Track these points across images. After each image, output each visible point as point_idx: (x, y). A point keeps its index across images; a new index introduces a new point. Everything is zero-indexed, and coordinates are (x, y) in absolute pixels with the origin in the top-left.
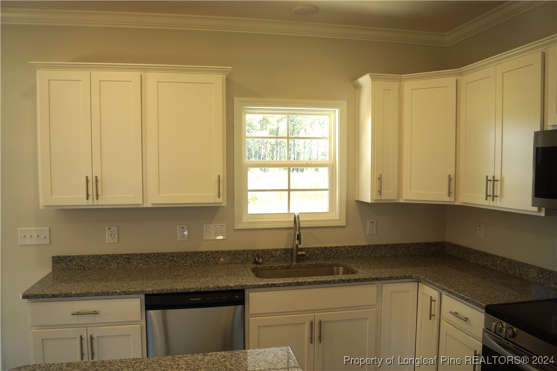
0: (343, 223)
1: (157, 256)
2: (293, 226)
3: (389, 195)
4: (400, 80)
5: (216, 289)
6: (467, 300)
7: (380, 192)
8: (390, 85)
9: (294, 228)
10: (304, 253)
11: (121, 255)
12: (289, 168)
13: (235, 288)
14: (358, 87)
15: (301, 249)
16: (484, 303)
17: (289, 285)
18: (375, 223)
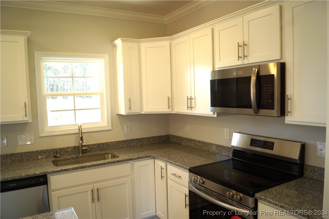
0: (110, 128)
2: (78, 132)
3: (136, 110)
4: (139, 42)
5: (27, 177)
6: (179, 166)
7: (130, 108)
8: (133, 45)
10: (86, 148)
12: (74, 96)
13: (40, 175)
14: (115, 46)
15: (84, 146)
16: (188, 167)
17: (76, 168)
18: (129, 126)
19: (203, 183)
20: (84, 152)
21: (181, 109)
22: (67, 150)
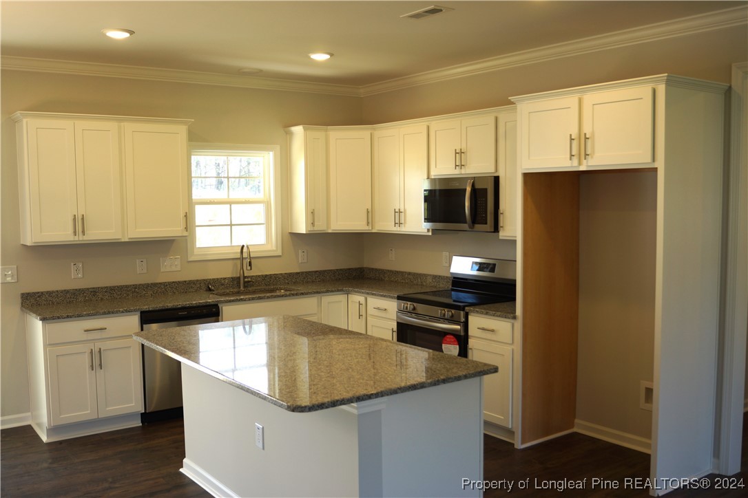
0: (279, 253)
1: (121, 288)
2: (239, 257)
3: (321, 227)
4: (326, 131)
5: (198, 304)
6: (384, 296)
7: (313, 224)
8: (319, 133)
9: (242, 259)
10: (249, 279)
11: (88, 289)
12: (230, 205)
13: (213, 303)
14: (290, 134)
15: (247, 277)
16: (397, 294)
17: (253, 299)
18: (306, 252)
19: (414, 309)
20: (247, 284)
21: (386, 225)
22: (223, 282)
